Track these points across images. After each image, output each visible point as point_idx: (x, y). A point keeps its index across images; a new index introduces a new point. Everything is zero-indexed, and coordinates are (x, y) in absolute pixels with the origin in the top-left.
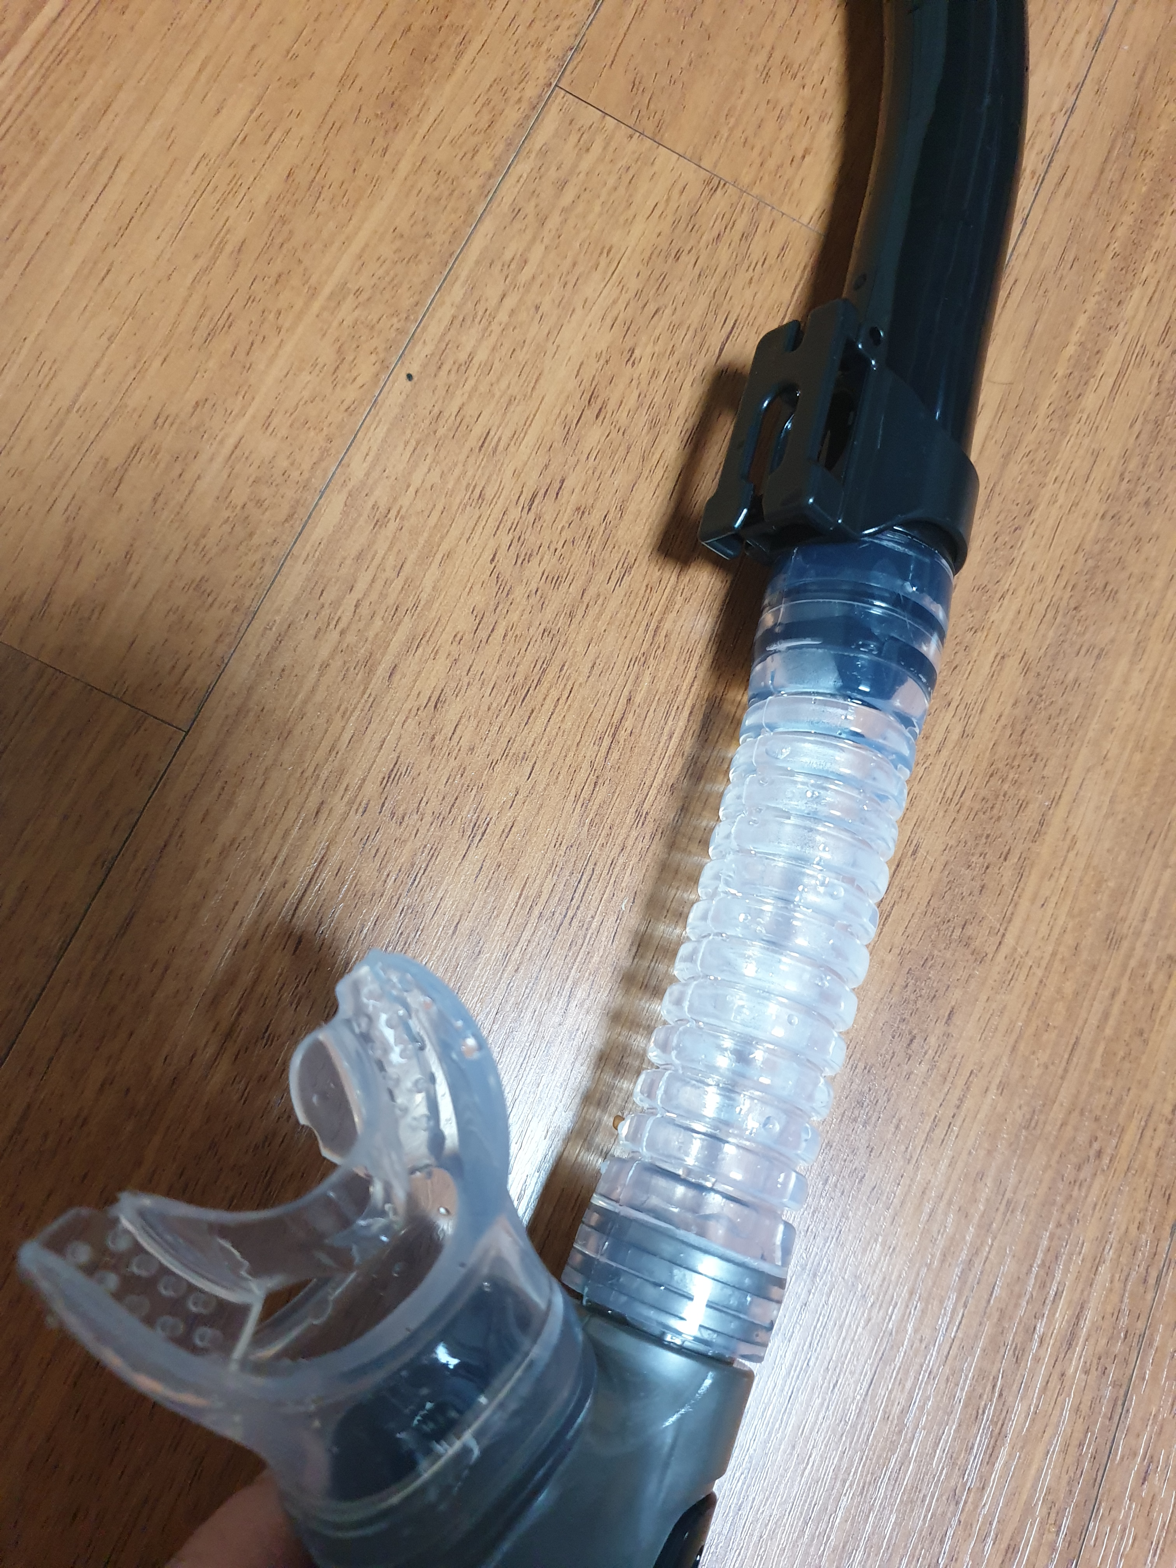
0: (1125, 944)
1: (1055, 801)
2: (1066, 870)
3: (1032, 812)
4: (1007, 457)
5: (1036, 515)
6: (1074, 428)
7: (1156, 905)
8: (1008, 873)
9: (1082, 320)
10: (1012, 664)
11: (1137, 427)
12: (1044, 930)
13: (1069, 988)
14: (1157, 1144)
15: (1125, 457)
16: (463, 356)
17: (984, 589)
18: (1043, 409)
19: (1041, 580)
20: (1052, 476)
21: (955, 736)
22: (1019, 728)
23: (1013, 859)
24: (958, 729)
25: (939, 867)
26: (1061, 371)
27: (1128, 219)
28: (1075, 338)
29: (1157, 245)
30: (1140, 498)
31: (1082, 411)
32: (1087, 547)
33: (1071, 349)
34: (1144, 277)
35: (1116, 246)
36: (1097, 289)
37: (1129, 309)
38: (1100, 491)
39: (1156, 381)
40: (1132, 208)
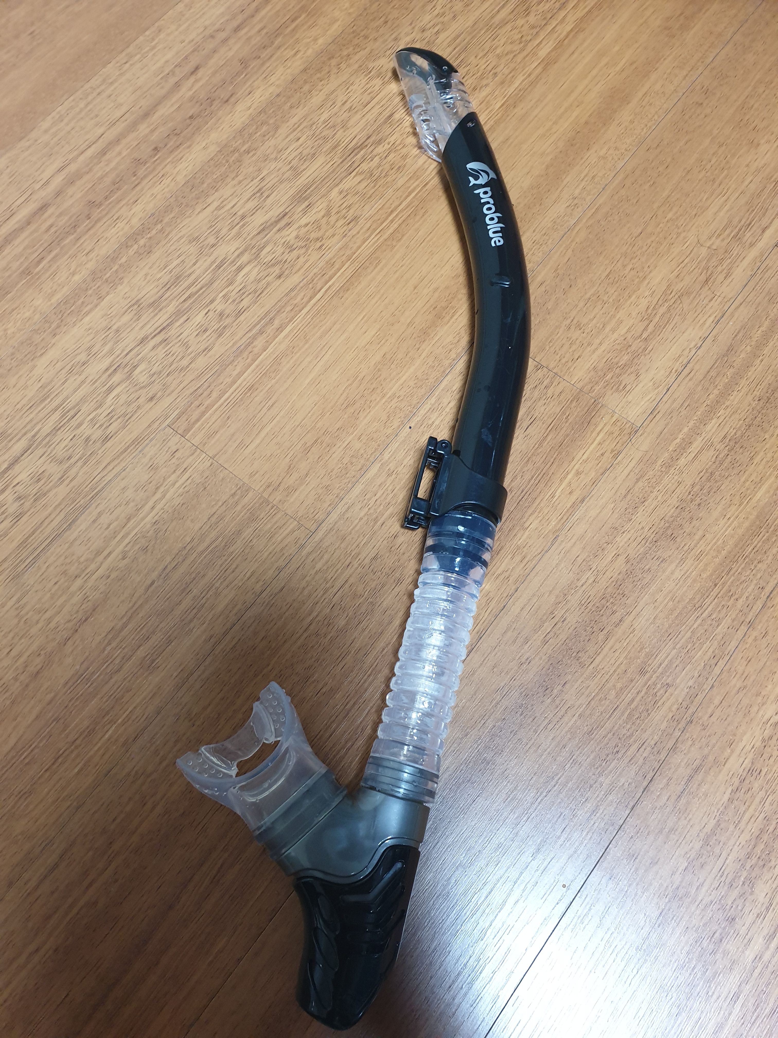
0: (648, 675)
1: (629, 613)
2: (627, 641)
3: (618, 616)
4: (638, 480)
5: (646, 503)
6: (672, 471)
7: (666, 663)
8: (601, 636)
9: (686, 430)
10: (622, 559)
11: (702, 474)
12: (613, 661)
13: (619, 685)
14: (644, 755)
15: (693, 486)
16: (430, 422)
17: (616, 529)
18: (659, 463)
19: (643, 528)
20: (657, 489)
21: (590, 581)
22: (619, 583)
23: (605, 632)
24: (593, 579)
25: (572, 628)
26: (671, 449)
27: (716, 392)
28: (680, 436)
29: (727, 403)
30: (697, 503)
31: (677, 465)
32: (667, 519)
33: (678, 440)
34: (719, 415)
35: (708, 402)
36: (696, 418)
37: (709, 427)
38: (678, 497)
39: (715, 457)
40: (719, 387)
